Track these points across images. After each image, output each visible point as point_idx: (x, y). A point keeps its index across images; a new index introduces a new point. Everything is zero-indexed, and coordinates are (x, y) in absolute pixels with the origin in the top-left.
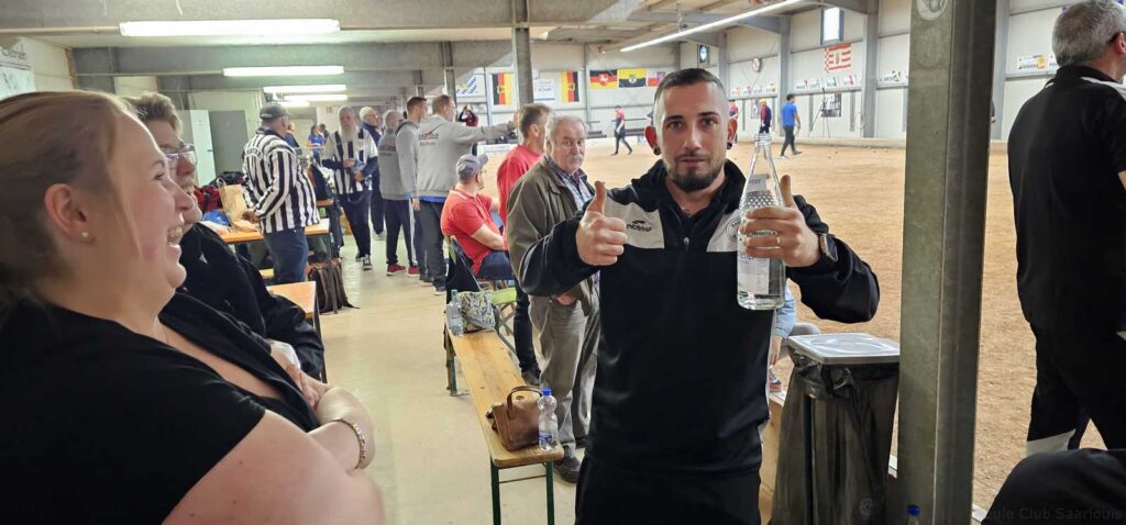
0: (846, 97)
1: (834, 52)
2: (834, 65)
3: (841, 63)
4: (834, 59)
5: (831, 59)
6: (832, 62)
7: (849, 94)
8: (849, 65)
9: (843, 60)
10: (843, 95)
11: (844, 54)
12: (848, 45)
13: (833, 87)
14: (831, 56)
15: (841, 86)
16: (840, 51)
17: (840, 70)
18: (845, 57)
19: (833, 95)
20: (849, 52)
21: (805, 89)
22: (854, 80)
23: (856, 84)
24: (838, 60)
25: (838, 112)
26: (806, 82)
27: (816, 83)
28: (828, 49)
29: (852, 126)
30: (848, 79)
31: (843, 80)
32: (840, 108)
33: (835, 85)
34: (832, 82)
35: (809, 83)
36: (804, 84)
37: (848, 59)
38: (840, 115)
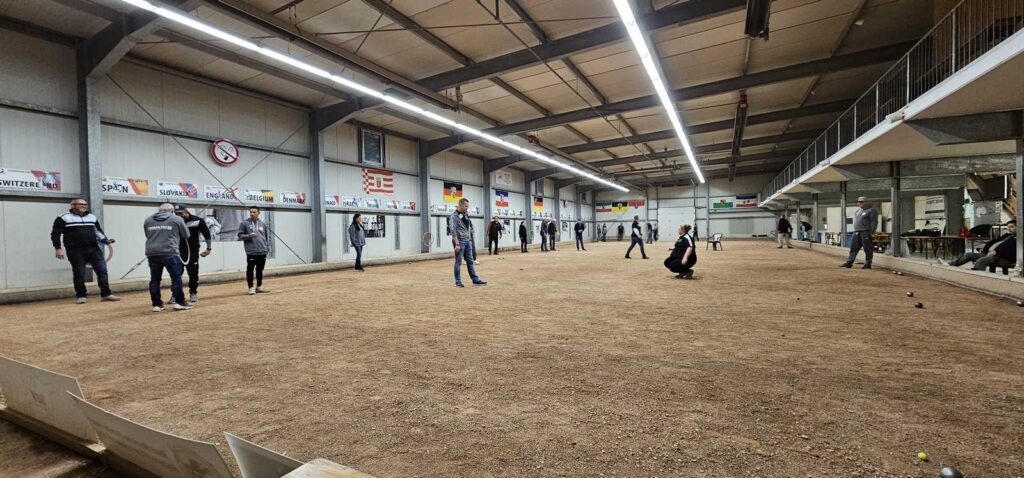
0: (390, 220)
1: (375, 176)
2: (375, 187)
3: (382, 188)
4: (374, 181)
5: (370, 181)
6: (373, 184)
7: (393, 218)
8: (392, 192)
9: (385, 185)
10: (387, 218)
11: (385, 180)
12: (390, 173)
13: (376, 209)
14: (373, 178)
15: (383, 208)
16: (382, 176)
17: (382, 193)
18: (387, 183)
19: (375, 216)
20: (391, 180)
21: (336, 206)
22: (397, 204)
23: (400, 209)
24: (379, 184)
25: (382, 232)
26: (337, 198)
27: (352, 201)
28: (366, 170)
29: (397, 246)
30: (391, 204)
31: (386, 203)
32: (384, 229)
33: (377, 206)
34: (373, 203)
35: (341, 200)
36: (334, 200)
37: (391, 186)
38: (384, 235)
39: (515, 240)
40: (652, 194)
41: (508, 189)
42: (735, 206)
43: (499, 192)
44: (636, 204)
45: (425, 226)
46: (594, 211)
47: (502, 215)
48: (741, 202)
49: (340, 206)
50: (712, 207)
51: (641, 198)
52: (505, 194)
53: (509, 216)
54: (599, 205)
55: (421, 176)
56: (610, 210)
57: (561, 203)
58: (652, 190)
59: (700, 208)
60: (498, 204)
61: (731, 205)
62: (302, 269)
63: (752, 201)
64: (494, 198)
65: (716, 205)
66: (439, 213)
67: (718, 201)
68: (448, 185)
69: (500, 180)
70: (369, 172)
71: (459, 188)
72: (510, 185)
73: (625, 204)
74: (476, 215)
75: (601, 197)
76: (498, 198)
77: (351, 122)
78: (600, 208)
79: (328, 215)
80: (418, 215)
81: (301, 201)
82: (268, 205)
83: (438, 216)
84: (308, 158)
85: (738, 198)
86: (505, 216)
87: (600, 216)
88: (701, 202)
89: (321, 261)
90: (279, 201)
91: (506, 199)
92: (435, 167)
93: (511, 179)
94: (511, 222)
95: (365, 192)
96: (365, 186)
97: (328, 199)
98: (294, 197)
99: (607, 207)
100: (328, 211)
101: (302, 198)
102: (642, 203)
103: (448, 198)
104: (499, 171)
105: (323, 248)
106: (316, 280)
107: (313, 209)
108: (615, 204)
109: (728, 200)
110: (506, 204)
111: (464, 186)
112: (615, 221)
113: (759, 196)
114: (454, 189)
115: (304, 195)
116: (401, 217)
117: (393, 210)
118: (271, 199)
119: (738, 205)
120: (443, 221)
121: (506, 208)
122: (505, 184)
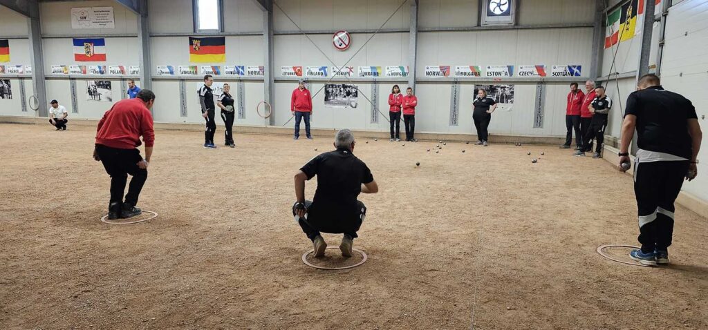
41: (105, 33)
43: (78, 42)
47: (90, 74)
52: (100, 42)
53: (108, 75)
60: (79, 58)
76: (81, 50)
86: (99, 75)
91: (98, 50)
93: (110, 17)
110: (102, 58)
111: (10, 41)
121: (101, 63)
122: (97, 26)
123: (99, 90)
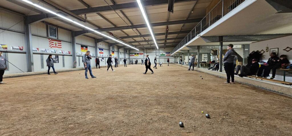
0: (60, 57)
1: (54, 42)
2: (55, 46)
3: (57, 46)
4: (54, 44)
5: (52, 43)
6: (53, 45)
7: (62, 56)
8: (61, 47)
9: (58, 45)
10: (59, 56)
11: (58, 43)
12: (60, 41)
13: (55, 53)
14: (53, 43)
15: (58, 53)
16: (57, 42)
17: (57, 48)
19: (55, 56)
20: (61, 43)
21: (38, 52)
22: (63, 52)
23: (64, 53)
24: (56, 45)
25: (57, 61)
26: (38, 49)
27: (44, 50)
28: (50, 40)
29: (64, 66)
30: (61, 52)
31: (59, 51)
32: (58, 60)
33: (55, 52)
34: (54, 51)
35: (40, 50)
36: (37, 49)
37: (61, 46)
38: (58, 62)
39: (105, 64)
40: (145, 52)
41: (103, 48)
42: (165, 55)
43: (100, 49)
44: (141, 54)
45: (74, 59)
46: (129, 56)
47: (101, 56)
48: (167, 54)
49: (39, 52)
50: (160, 55)
51: (142, 52)
52: (102, 50)
53: (104, 57)
54: (131, 54)
55: (73, 43)
56: (134, 55)
57: (120, 53)
58: (145, 50)
59: (157, 55)
60: (100, 53)
61: (164, 55)
62: (22, 75)
63: (169, 54)
64: (99, 51)
65: (161, 55)
66: (79, 55)
67: (161, 54)
68: (82, 46)
69: (100, 45)
70: (52, 40)
71: (86, 47)
72: (104, 47)
73: (138, 54)
74: (93, 56)
75: (131, 52)
76: (100, 51)
77: (43, 22)
78: (131, 55)
79: (34, 55)
80: (72, 56)
81: (21, 49)
82: (5, 50)
83: (79, 56)
84: (24, 33)
85: (166, 53)
86: (102, 57)
87: (131, 57)
88: (157, 54)
89: (31, 71)
90: (10, 49)
91: (102, 51)
92: (77, 40)
93: (104, 45)
94: (104, 58)
95: (50, 47)
96: (50, 45)
97: (34, 49)
98: (18, 48)
99: (133, 55)
100: (34, 53)
101: (22, 48)
102: (142, 54)
103: (82, 50)
104: (100, 43)
105: (32, 67)
106: (29, 79)
107: (27, 52)
108: (135, 54)
109: (164, 54)
110: (102, 53)
111: (88, 47)
112: (135, 59)
113: (171, 53)
114: (85, 48)
115: (22, 47)
116: (65, 56)
117: (62, 54)
118: (6, 48)
119: (166, 55)
120: (81, 58)
121: (102, 54)
122: (102, 47)
123: (102, 60)
